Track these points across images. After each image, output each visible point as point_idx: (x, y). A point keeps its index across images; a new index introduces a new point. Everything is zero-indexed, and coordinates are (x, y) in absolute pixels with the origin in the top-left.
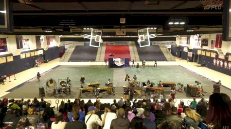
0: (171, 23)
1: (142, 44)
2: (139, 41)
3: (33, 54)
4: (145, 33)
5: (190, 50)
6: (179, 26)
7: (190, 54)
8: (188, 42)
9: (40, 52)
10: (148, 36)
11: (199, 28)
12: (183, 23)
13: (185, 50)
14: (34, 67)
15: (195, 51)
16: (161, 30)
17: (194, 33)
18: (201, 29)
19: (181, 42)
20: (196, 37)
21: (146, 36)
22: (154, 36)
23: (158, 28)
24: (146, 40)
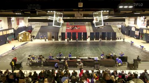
0: (121, 7)
1: (97, 24)
2: (94, 22)
3: (5, 33)
4: (99, 15)
5: (137, 30)
6: (128, 9)
7: (137, 33)
8: (135, 23)
9: (11, 31)
10: (102, 18)
12: (131, 7)
13: (133, 29)
14: (6, 43)
16: (113, 12)
17: (140, 16)
18: (146, 12)
19: (129, 22)
20: (142, 18)
21: (100, 17)
22: (107, 17)
23: (110, 11)
24: (100, 21)
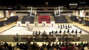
2: (55, 13)
11: (84, 7)
14: (2, 26)
15: (82, 18)
17: (82, 9)
18: (85, 7)
21: (58, 11)
22: (62, 11)
24: (59, 13)
